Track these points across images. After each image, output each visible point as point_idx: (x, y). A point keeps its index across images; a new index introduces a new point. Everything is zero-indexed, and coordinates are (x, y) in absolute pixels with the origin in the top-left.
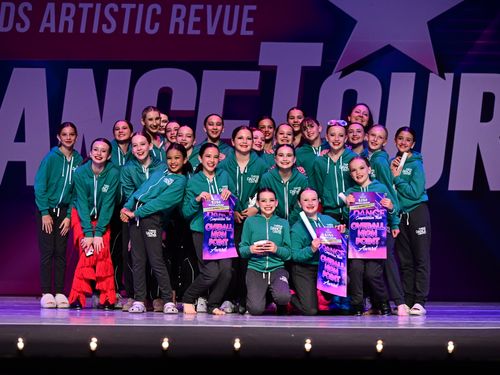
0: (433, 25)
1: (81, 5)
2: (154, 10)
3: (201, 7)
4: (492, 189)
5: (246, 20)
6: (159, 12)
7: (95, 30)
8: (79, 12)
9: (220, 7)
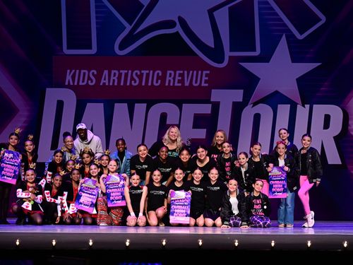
0: (299, 80)
1: (121, 71)
2: (158, 74)
3: (182, 72)
4: (329, 163)
5: (204, 78)
6: (160, 75)
7: (128, 84)
8: (120, 75)
9: (191, 72)
